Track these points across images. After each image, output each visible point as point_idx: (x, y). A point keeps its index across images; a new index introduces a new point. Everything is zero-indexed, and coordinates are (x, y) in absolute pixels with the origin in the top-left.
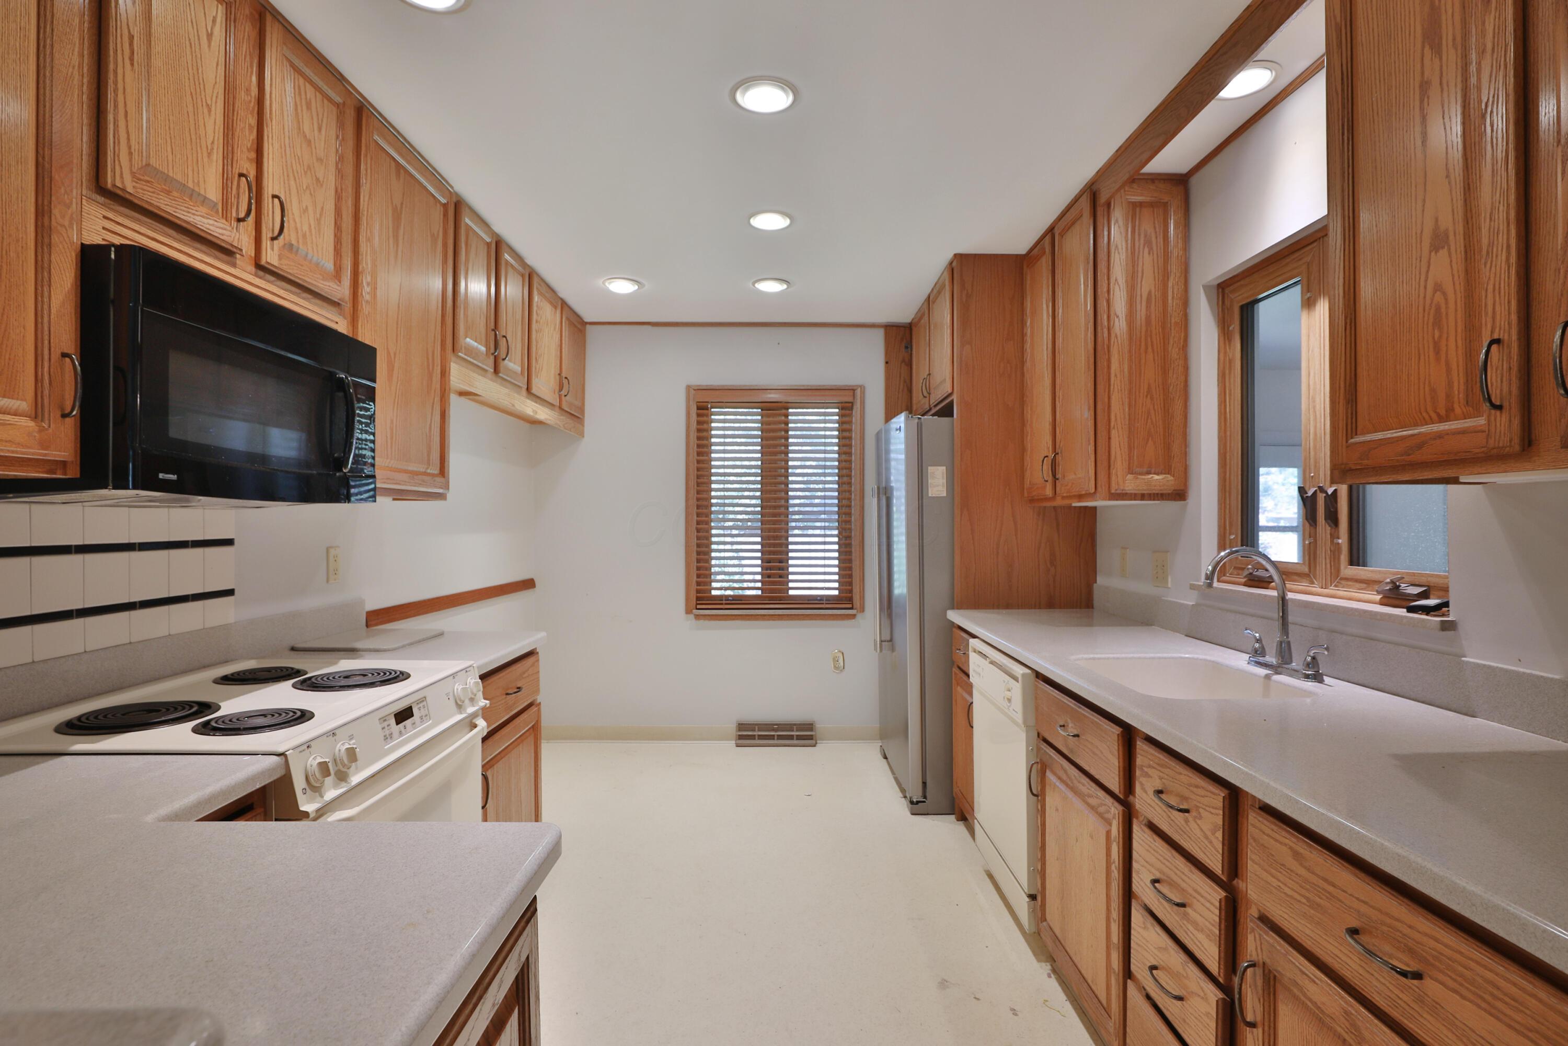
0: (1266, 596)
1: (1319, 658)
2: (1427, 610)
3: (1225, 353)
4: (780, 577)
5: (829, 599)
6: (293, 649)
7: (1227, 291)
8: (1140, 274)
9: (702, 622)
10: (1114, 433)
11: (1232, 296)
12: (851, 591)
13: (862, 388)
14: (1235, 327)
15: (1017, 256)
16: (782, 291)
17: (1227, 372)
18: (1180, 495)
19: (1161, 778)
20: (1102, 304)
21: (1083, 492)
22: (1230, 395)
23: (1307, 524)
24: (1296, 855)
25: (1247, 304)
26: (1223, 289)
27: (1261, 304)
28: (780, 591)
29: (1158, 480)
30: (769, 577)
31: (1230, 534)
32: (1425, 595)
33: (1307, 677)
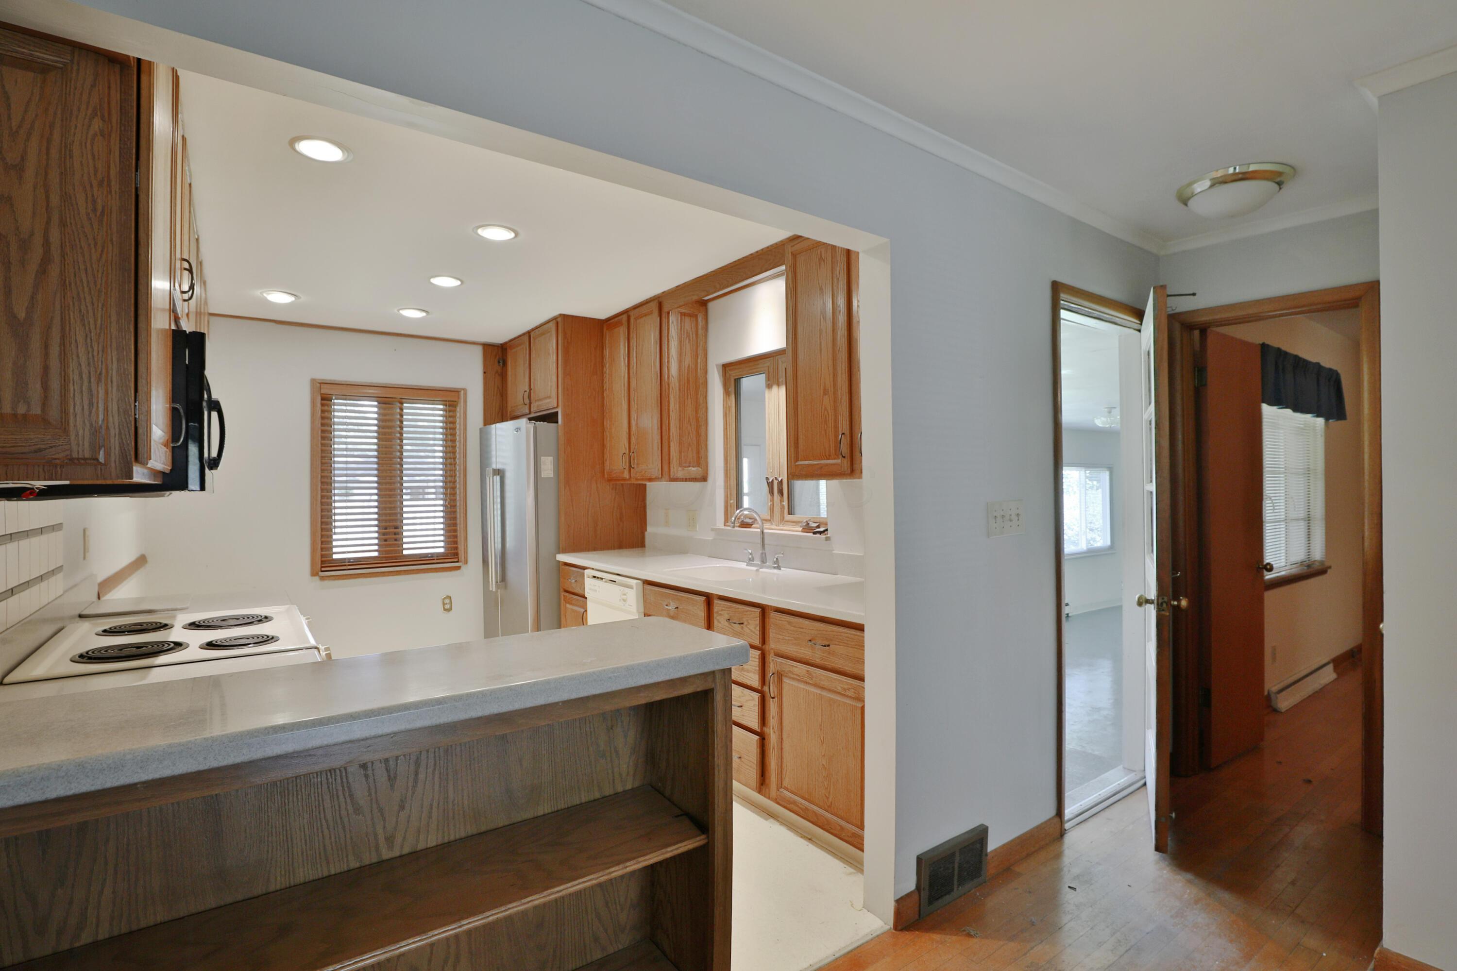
0: (752, 531)
1: (779, 559)
2: (820, 533)
3: (727, 402)
4: (396, 540)
5: (438, 555)
6: (81, 616)
7: (727, 369)
8: (684, 354)
9: (327, 583)
10: (672, 444)
11: (730, 373)
12: (456, 548)
13: (465, 390)
14: (732, 389)
15: (599, 320)
16: (423, 317)
17: (728, 412)
18: (704, 479)
19: (728, 614)
20: (665, 369)
21: (654, 477)
22: (729, 425)
23: (769, 495)
24: (789, 623)
25: (737, 379)
26: (725, 368)
27: (744, 379)
28: (396, 551)
29: (694, 470)
30: (386, 540)
31: (731, 500)
32: (818, 527)
33: (775, 568)
